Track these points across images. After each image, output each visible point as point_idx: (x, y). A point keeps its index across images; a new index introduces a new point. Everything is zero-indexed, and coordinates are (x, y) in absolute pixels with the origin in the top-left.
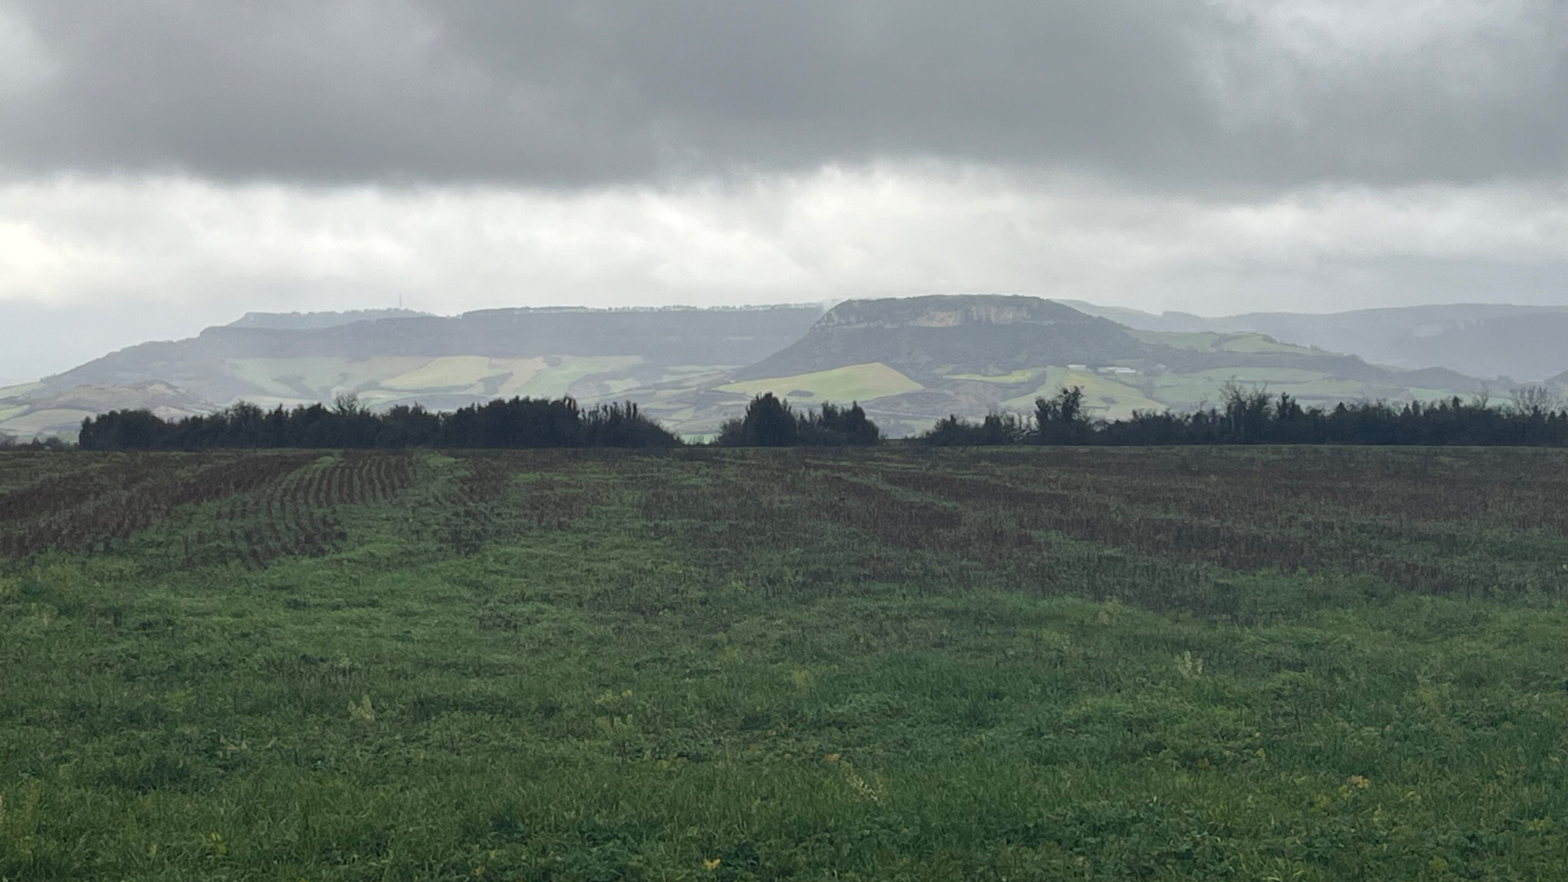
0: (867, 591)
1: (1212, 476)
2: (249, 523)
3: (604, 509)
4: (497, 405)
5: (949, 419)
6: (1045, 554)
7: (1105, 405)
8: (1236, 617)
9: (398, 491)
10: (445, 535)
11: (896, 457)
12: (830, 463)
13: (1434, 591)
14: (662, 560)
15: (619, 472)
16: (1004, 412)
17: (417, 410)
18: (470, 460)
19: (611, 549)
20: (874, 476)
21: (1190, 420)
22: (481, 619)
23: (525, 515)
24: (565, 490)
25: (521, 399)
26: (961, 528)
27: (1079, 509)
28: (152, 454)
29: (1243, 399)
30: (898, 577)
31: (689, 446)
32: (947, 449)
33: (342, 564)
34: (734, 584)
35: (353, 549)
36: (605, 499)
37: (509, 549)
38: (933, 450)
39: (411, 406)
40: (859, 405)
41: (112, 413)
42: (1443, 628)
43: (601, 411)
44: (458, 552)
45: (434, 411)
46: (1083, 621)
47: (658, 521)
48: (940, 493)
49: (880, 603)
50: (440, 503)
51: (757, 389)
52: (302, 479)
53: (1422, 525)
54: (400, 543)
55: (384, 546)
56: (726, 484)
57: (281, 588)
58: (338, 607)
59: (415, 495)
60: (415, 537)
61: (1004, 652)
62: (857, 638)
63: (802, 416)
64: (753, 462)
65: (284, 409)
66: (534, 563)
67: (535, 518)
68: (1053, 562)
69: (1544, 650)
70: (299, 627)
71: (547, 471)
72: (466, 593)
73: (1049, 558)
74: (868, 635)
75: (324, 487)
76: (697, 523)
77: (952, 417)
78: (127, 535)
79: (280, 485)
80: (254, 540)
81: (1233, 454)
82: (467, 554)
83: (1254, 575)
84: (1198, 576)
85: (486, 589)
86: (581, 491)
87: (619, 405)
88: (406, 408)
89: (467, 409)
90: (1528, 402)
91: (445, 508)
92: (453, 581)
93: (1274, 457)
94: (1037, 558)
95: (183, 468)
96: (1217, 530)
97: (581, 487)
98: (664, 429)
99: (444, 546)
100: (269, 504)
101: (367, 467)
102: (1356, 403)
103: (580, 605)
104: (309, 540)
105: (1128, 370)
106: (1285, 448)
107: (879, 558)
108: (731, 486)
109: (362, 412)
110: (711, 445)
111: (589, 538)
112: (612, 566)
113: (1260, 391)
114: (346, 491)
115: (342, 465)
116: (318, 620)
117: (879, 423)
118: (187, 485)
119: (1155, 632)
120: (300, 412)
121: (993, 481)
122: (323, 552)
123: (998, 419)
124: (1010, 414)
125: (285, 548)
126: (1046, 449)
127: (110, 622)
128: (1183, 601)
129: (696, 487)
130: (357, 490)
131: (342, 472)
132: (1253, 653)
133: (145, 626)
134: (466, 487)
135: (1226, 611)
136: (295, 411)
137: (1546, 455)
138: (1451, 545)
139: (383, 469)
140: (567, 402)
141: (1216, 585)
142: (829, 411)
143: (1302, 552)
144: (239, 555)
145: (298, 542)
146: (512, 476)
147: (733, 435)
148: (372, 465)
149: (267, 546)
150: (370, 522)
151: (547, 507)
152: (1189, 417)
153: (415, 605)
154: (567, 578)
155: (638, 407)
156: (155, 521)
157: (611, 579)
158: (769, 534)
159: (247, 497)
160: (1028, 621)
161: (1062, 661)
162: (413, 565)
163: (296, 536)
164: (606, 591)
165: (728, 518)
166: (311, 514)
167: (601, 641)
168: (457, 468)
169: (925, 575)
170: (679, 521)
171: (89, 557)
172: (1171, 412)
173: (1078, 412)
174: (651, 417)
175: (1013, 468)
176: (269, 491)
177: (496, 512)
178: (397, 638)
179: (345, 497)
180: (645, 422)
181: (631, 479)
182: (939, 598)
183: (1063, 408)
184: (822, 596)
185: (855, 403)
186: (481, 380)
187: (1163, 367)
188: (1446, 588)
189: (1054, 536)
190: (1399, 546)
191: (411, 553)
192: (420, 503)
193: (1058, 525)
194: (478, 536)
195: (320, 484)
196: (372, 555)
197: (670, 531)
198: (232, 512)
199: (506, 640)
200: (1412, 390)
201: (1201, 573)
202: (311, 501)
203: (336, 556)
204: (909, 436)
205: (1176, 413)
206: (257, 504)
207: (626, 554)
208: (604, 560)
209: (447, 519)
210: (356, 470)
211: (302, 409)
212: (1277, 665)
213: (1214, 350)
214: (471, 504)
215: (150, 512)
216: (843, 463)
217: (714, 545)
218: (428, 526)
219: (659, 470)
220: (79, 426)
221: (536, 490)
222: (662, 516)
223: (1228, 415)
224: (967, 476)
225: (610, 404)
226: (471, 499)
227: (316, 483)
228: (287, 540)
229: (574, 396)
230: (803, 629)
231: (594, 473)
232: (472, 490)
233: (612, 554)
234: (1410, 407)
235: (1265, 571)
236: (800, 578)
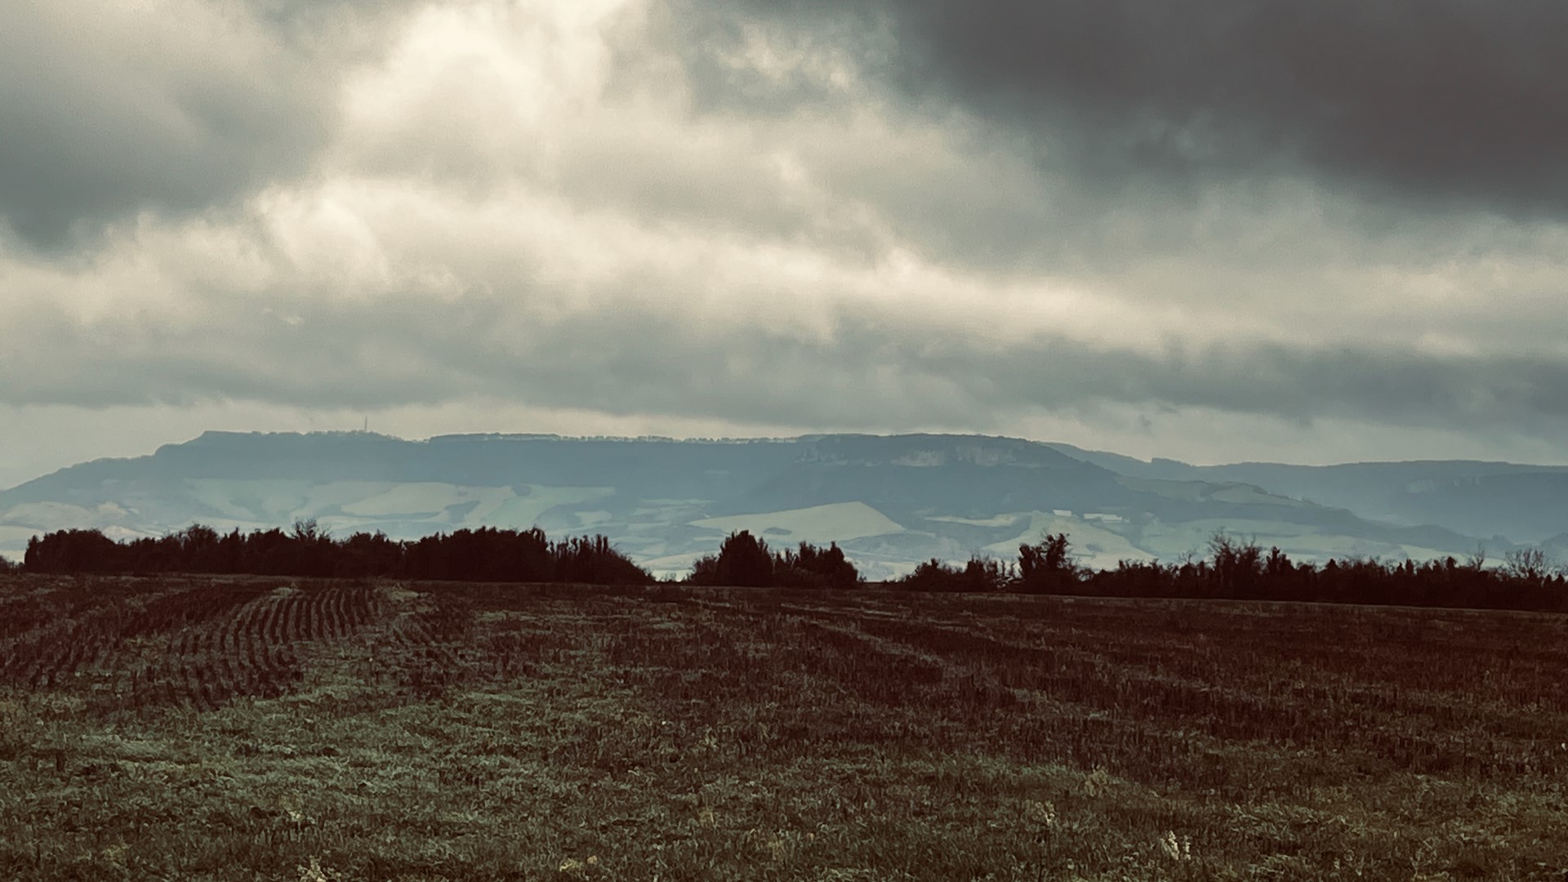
0: (845, 752)
1: (1202, 637)
2: (201, 659)
3: (572, 653)
4: (463, 535)
5: (930, 563)
6: (1029, 715)
7: (1090, 553)
8: (1226, 791)
9: (358, 627)
10: (406, 678)
11: (875, 603)
12: (807, 608)
13: (1430, 769)
14: (631, 710)
15: (587, 613)
16: (987, 558)
17: (379, 538)
18: (434, 595)
19: (580, 697)
20: (854, 625)
21: (1178, 572)
22: (440, 771)
23: (490, 658)
24: (532, 631)
25: (488, 528)
26: (943, 684)
27: (1064, 668)
28: (102, 579)
29: (1233, 552)
30: (876, 737)
31: (660, 583)
32: (928, 595)
33: (298, 707)
34: (707, 740)
35: (310, 691)
36: (573, 642)
37: (473, 695)
38: (913, 595)
39: (373, 534)
40: (837, 546)
41: (61, 533)
42: (1440, 809)
43: (570, 545)
44: (419, 698)
45: (397, 541)
46: (1067, 792)
47: (628, 669)
48: (921, 645)
49: (858, 766)
50: (401, 641)
51: (733, 526)
52: (257, 611)
53: (1416, 696)
54: (359, 685)
55: (341, 688)
56: (699, 628)
57: (234, 732)
58: (292, 756)
59: (375, 632)
60: (373, 679)
61: (985, 824)
62: (834, 804)
63: (779, 556)
64: (728, 605)
65: (240, 533)
66: (499, 710)
67: (500, 662)
68: (1038, 724)
69: (1543, 837)
70: (251, 776)
71: (514, 610)
72: (427, 743)
73: (1033, 721)
74: (846, 801)
75: (281, 622)
76: (668, 671)
77: (933, 561)
78: (73, 669)
79: (235, 617)
80: (206, 678)
81: (1223, 610)
82: (428, 699)
83: (1245, 746)
84: (1187, 745)
85: (447, 738)
86: (548, 633)
87: (589, 540)
88: (368, 536)
89: (430, 538)
90: (1523, 565)
91: (407, 648)
92: (413, 729)
93: (1263, 615)
94: (1021, 720)
95: (133, 596)
96: (1206, 694)
97: (548, 629)
98: (635, 565)
99: (405, 690)
100: (223, 638)
101: (325, 601)
102: (1347, 560)
103: (545, 758)
104: (264, 678)
105: (1114, 517)
106: (1276, 605)
107: (857, 716)
108: (705, 631)
109: (321, 538)
110: (683, 583)
111: (556, 684)
112: (578, 716)
113: (1249, 545)
114: (303, 626)
115: (301, 597)
116: (269, 769)
117: (858, 566)
118: (137, 615)
119: (1142, 806)
120: (257, 537)
121: (976, 634)
122: (278, 694)
123: (981, 565)
124: (993, 559)
125: (237, 687)
126: (1030, 598)
127: (52, 765)
128: (1171, 771)
129: (668, 631)
130: (315, 625)
131: (300, 604)
132: (1244, 833)
133: (87, 771)
134: (428, 625)
135: (1215, 785)
136: (252, 535)
137: (1542, 620)
138: (1446, 719)
139: (343, 601)
140: (535, 534)
141: (1206, 756)
142: (806, 551)
143: (1293, 723)
144: (190, 694)
145: (251, 680)
146: (477, 614)
147: (705, 572)
148: (331, 598)
149: (220, 684)
150: (327, 661)
151: (513, 650)
152: (1176, 568)
153: (374, 755)
154: (532, 728)
155: (609, 540)
156: (103, 654)
157: (577, 732)
158: (743, 685)
159: (198, 630)
160: (1010, 790)
161: (1046, 834)
162: (371, 710)
163: (250, 675)
164: (572, 743)
165: (701, 667)
166: (267, 650)
167: (566, 799)
168: (419, 604)
169: (904, 735)
170: (651, 669)
171: (33, 692)
172: (1158, 563)
173: (1063, 560)
174: (622, 551)
175: (997, 620)
176: (223, 625)
177: (459, 653)
178: (352, 791)
179: (302, 633)
180: (616, 557)
181: (600, 620)
182: (920, 763)
183: (1047, 556)
184: (798, 756)
185: (833, 543)
186: (447, 508)
187: (1150, 515)
188: (1440, 766)
189: (1039, 697)
190: (1393, 717)
191: (369, 697)
192: (380, 642)
193: (1043, 685)
194: (440, 680)
195: (276, 618)
196: (329, 697)
197: (640, 680)
198: (184, 646)
199: (467, 795)
200: (1406, 548)
201: (1190, 742)
202: (267, 637)
203: (291, 698)
204: (889, 579)
205: (1163, 563)
206: (209, 637)
207: (595, 703)
208: (570, 710)
209: (408, 660)
210: (314, 603)
211: (259, 533)
212: (1268, 846)
213: (1203, 500)
214: (433, 643)
215: (97, 644)
216: (821, 609)
217: (686, 696)
218: (388, 666)
219: (630, 613)
220: (26, 545)
221: (502, 630)
222: (632, 662)
223: (1217, 567)
224: (947, 626)
225: (580, 537)
226: (433, 638)
227: (272, 616)
228: (240, 678)
229: (543, 528)
230: (778, 792)
231: (562, 613)
232: (434, 628)
233: (580, 702)
234: (1404, 566)
235: (1255, 742)
236: (775, 736)
